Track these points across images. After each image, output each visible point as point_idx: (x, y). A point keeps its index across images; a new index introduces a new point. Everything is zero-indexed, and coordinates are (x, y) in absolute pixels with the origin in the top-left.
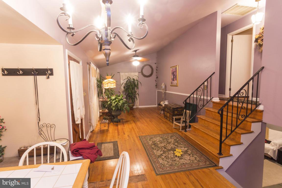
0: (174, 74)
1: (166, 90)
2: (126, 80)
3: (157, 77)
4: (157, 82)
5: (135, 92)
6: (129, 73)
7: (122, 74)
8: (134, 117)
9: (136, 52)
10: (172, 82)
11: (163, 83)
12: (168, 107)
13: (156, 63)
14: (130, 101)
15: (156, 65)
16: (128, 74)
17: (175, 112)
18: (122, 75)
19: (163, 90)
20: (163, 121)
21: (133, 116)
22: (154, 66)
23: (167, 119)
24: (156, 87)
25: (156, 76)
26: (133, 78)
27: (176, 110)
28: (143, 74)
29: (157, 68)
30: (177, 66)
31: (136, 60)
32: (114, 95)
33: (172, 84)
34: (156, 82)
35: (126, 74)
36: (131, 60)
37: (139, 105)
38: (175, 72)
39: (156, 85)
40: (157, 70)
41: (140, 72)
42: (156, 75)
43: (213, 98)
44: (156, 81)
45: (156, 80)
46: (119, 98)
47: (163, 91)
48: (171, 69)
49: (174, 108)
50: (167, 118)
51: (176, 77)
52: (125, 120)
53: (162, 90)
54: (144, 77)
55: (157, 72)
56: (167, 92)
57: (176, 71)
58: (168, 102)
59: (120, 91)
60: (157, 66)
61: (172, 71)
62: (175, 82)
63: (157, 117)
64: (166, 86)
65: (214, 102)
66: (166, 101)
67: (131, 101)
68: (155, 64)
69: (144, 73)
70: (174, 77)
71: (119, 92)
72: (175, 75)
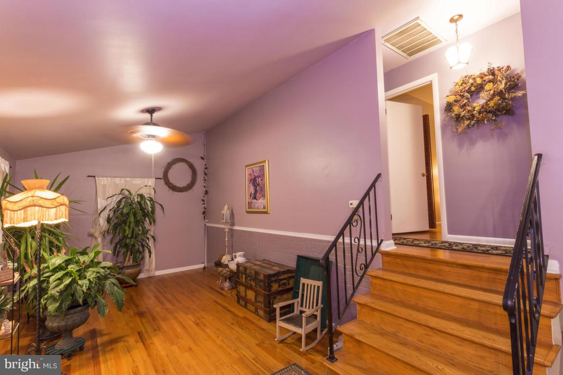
0: (257, 184)
1: (233, 224)
2: (116, 199)
3: (206, 192)
4: (206, 203)
5: (145, 232)
6: (127, 179)
7: (102, 181)
8: (141, 314)
9: (152, 116)
10: (250, 204)
11: (226, 207)
12: (248, 271)
13: (203, 157)
14: (129, 261)
15: (203, 162)
16: (123, 182)
17: (272, 287)
18: (102, 183)
19: (226, 223)
20: (235, 315)
21: (135, 314)
22: (199, 166)
23: (245, 307)
24: (205, 217)
25: (205, 189)
26: (140, 192)
27: (276, 281)
28: (168, 183)
29: (206, 168)
30: (265, 162)
31: (153, 136)
32: (64, 251)
33: (250, 207)
34: (204, 204)
35: (117, 180)
36: (135, 135)
37: (157, 269)
38: (259, 177)
39: (204, 213)
40: (205, 174)
41: (161, 176)
42: (204, 186)
43: (383, 242)
44: (203, 200)
45: (203, 198)
46: (82, 259)
47: (227, 228)
48: (247, 172)
49: (269, 276)
50: (246, 303)
51: (263, 189)
52: (106, 338)
53: (223, 223)
54: (171, 191)
55: (205, 180)
56: (236, 228)
57: (262, 175)
58: (244, 256)
59: (92, 231)
60: (205, 165)
61: (250, 175)
62: (260, 203)
63: (215, 301)
64: (232, 215)
65: (386, 254)
66: (238, 254)
67: (131, 261)
68: (201, 159)
69: (171, 181)
70: (256, 191)
71: (91, 235)
72: (259, 185)
